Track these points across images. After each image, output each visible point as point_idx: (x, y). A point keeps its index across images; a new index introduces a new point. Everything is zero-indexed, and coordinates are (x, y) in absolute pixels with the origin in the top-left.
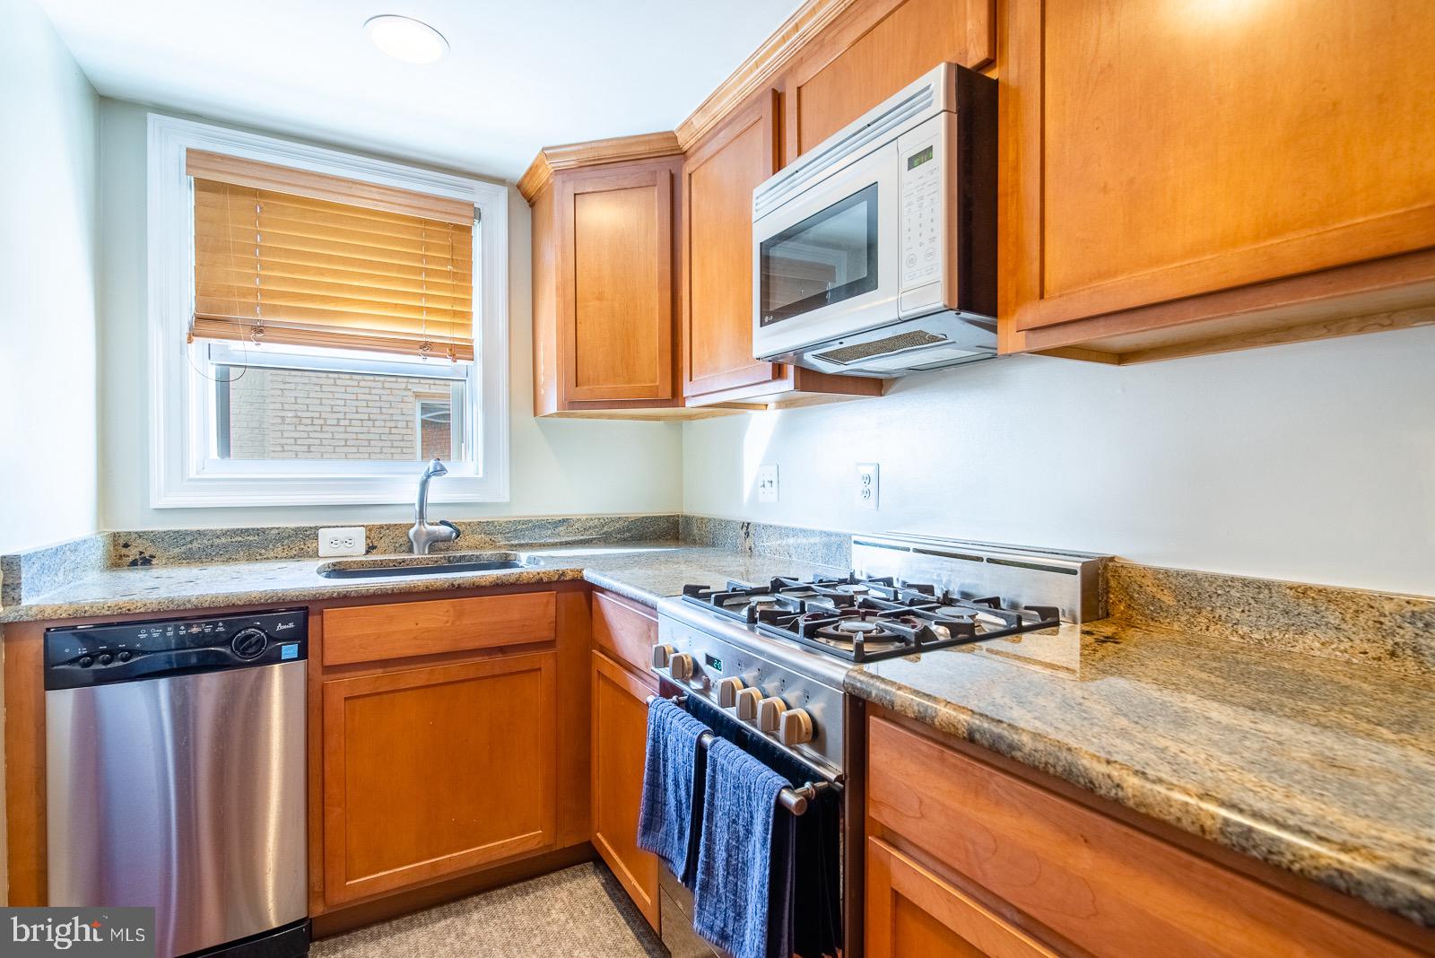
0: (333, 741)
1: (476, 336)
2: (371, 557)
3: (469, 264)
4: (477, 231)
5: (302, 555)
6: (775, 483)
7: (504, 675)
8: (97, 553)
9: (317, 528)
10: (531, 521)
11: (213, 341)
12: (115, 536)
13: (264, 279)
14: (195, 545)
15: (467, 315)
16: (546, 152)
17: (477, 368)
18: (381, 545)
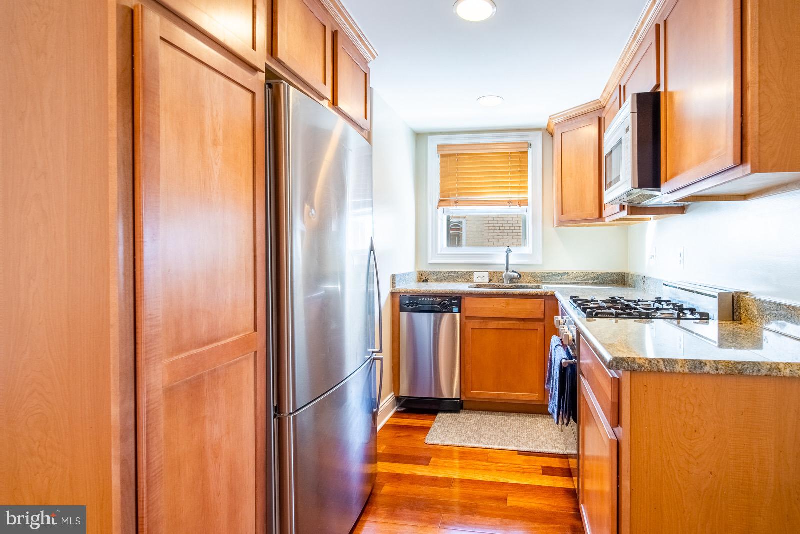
0: (468, 342)
1: (529, 196)
2: (491, 284)
3: (527, 167)
4: (530, 152)
5: (469, 281)
6: (655, 257)
7: (524, 329)
8: (415, 277)
9: (474, 272)
10: (551, 273)
11: (445, 208)
12: (420, 272)
13: (458, 184)
14: (439, 276)
15: (526, 187)
16: (551, 118)
17: (530, 208)
18: (494, 279)
